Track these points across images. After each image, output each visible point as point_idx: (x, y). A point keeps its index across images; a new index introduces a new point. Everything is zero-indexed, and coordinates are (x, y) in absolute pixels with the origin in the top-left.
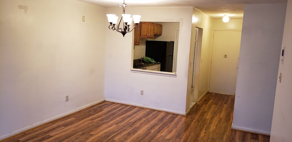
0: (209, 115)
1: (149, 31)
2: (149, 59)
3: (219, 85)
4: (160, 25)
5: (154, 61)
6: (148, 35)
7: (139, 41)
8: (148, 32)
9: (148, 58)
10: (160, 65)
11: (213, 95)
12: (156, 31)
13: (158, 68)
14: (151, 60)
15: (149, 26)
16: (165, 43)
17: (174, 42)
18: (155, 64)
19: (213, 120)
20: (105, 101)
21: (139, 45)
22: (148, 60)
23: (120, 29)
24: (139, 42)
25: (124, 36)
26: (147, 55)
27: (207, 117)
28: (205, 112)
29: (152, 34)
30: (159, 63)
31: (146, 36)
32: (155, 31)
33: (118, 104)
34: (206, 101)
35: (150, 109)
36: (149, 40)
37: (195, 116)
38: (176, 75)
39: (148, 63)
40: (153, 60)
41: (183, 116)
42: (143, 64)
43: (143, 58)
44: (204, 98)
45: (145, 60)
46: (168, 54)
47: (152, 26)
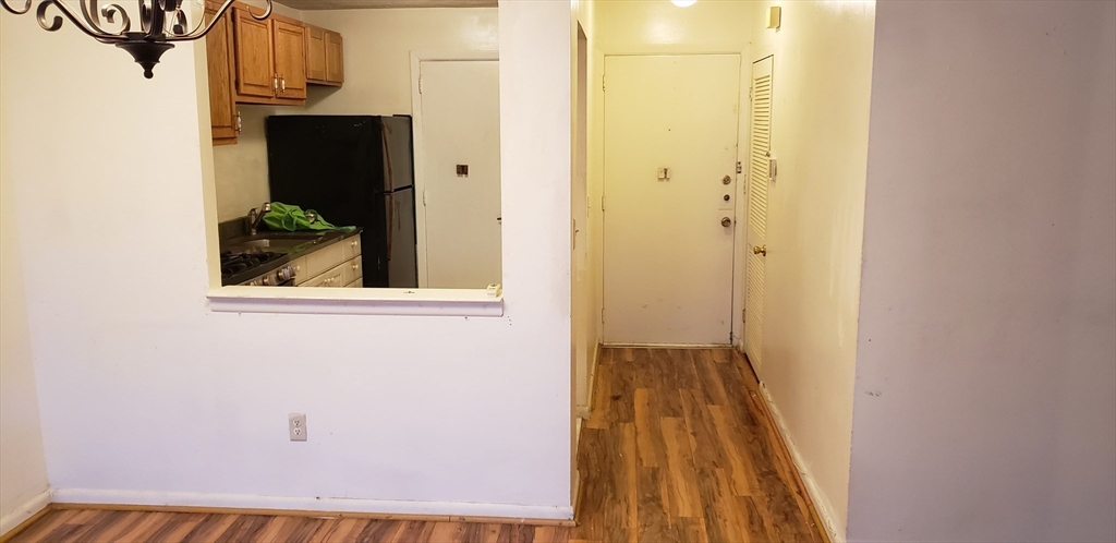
0: (683, 493)
1: (280, 61)
2: (296, 212)
3: (645, 307)
4: (329, 32)
5: (321, 225)
6: (280, 84)
7: (233, 118)
8: (275, 71)
9: (288, 208)
10: (356, 242)
11: (629, 357)
12: (318, 67)
13: (351, 256)
14: (308, 218)
15: (280, 36)
16: (374, 123)
17: (410, 118)
18: (329, 238)
19: (720, 521)
20: (53, 510)
21: (232, 139)
22: (290, 220)
23: (109, 15)
24: (233, 126)
25: (149, 75)
26: (278, 192)
27: (685, 510)
28: (655, 474)
29: (300, 82)
30: (353, 228)
31: (267, 93)
32: (312, 67)
33: (147, 511)
34: (616, 398)
35: (359, 518)
36: (280, 112)
37: (620, 510)
38: (501, 304)
39: (294, 238)
40: (320, 218)
41: (559, 528)
42: (266, 242)
43: (263, 212)
44: (600, 386)
45: (271, 219)
46: (393, 180)
47: (294, 38)
